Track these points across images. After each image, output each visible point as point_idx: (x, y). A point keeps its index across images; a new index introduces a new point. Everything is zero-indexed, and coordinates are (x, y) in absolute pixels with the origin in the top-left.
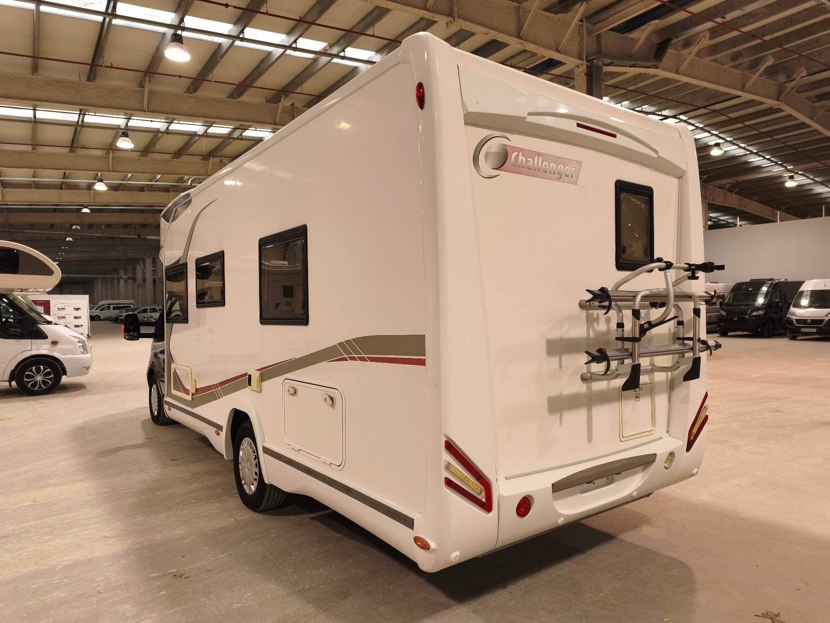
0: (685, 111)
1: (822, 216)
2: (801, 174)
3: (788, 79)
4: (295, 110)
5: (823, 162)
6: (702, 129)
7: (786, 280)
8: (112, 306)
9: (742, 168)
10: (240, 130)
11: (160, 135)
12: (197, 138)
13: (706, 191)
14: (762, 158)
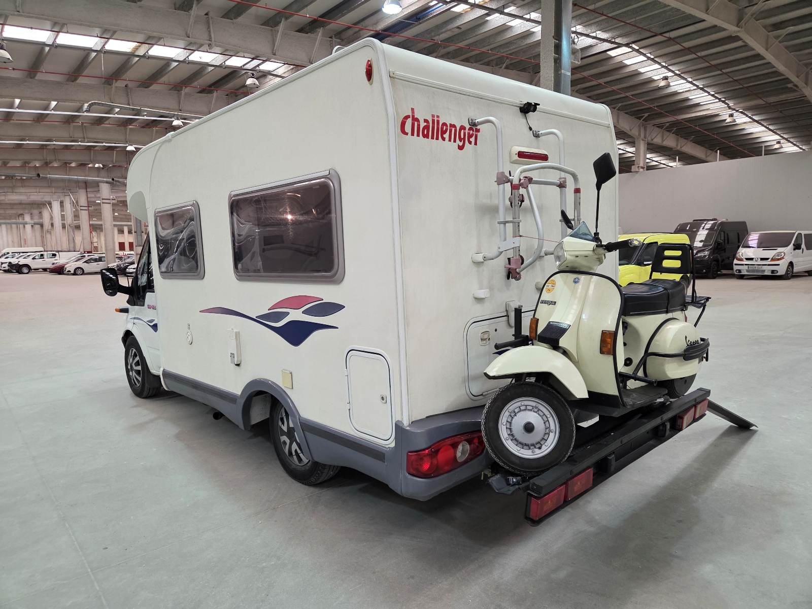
1: (762, 155)
2: (741, 112)
5: (765, 99)
6: (653, 60)
9: (683, 105)
10: (147, 45)
11: (47, 49)
12: (94, 54)
13: (645, 130)
14: (707, 94)
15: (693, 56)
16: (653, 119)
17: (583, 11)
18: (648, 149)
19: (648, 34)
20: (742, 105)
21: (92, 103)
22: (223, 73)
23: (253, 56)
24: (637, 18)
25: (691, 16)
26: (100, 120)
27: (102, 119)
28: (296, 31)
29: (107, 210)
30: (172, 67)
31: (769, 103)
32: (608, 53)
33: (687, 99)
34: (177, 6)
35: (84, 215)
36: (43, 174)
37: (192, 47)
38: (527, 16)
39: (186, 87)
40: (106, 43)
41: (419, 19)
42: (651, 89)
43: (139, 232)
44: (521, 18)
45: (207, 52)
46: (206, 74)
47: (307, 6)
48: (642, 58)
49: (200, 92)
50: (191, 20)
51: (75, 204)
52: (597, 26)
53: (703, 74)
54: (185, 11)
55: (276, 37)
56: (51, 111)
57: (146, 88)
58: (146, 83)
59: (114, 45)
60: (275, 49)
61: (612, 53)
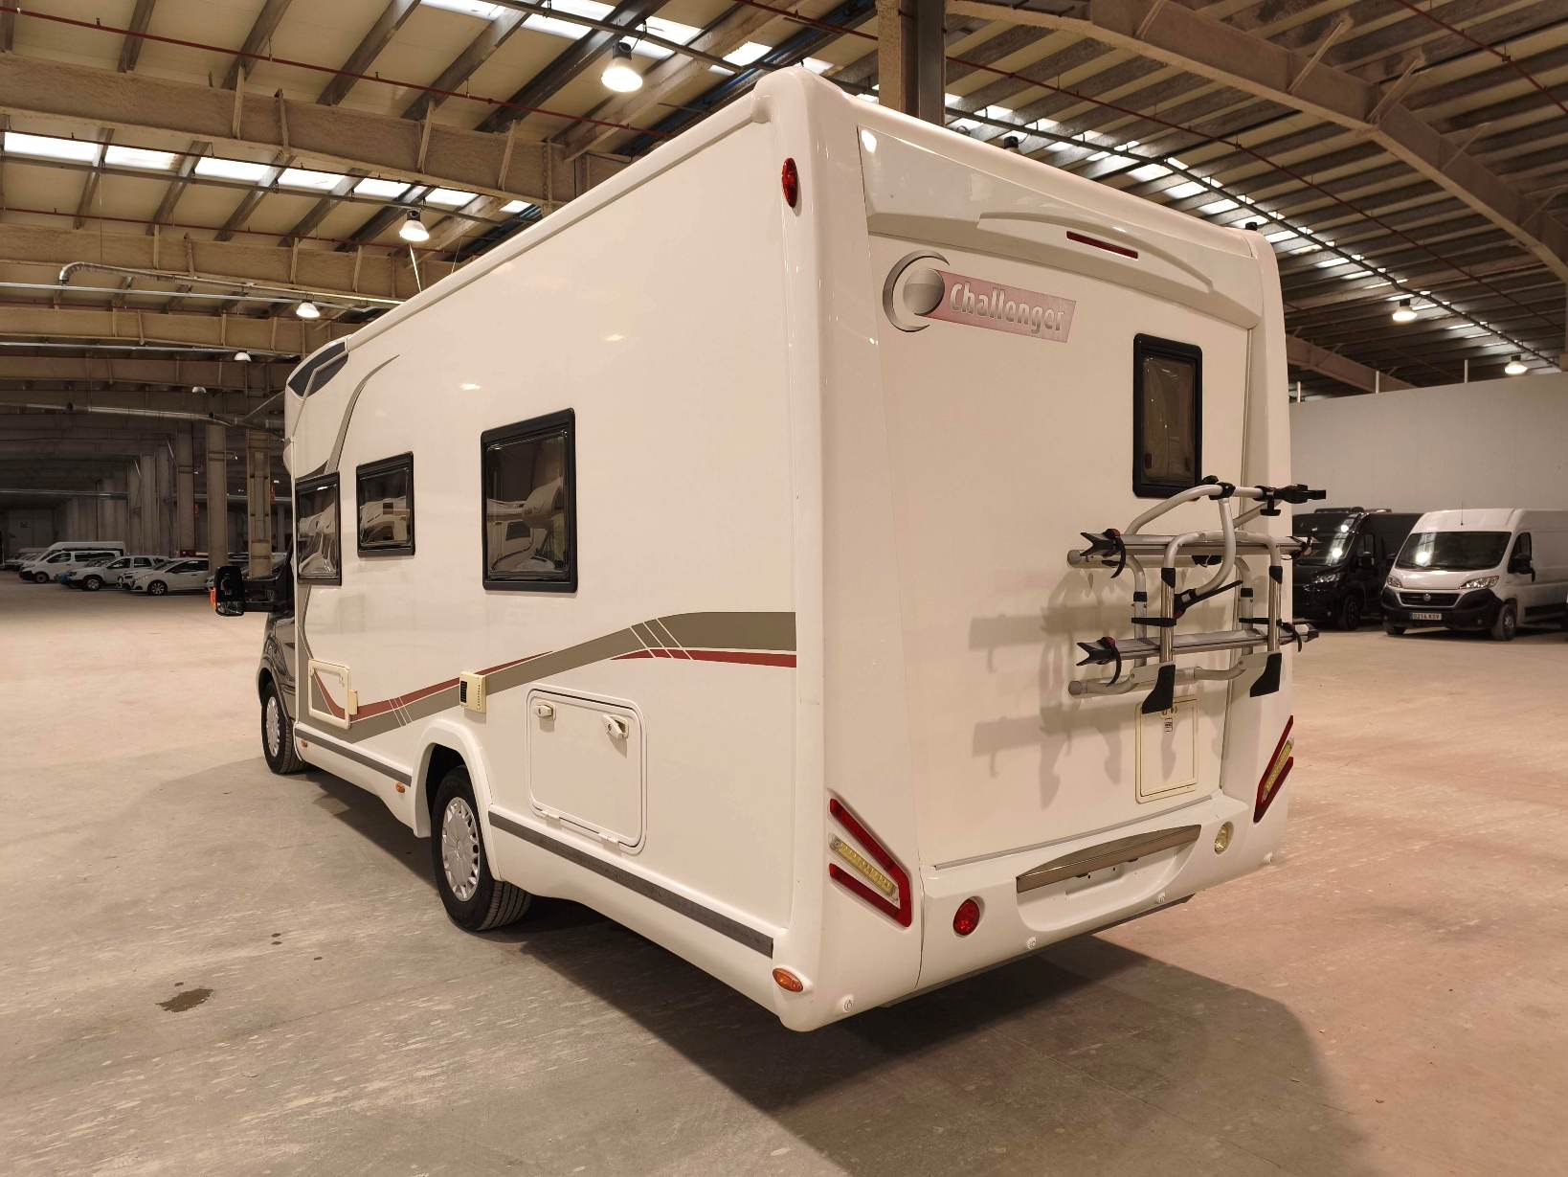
0: (1181, 146)
1: (1460, 380)
2: (1426, 297)
3: (1388, 74)
4: (283, 108)
5: (1466, 269)
6: (1219, 190)
7: (1389, 510)
8: (73, 553)
9: (1311, 280)
12: (94, 174)
15: (1299, 183)
21: (74, 266)
22: (367, 209)
28: (475, 129)
29: (216, 472)
30: (257, 200)
31: (1478, 279)
32: (1131, 173)
33: (1316, 269)
34: (221, 82)
35: (186, 482)
36: (78, 405)
39: (300, 240)
40: (105, 152)
48: (1197, 187)
49: (337, 249)
50: (237, 105)
51: (174, 462)
52: (1085, 122)
53: (1329, 220)
54: (228, 89)
55: (421, 137)
57: (226, 241)
58: (225, 232)
59: (126, 157)
61: (1140, 175)
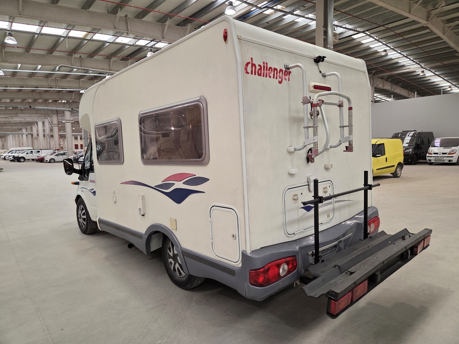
1: (441, 94)
2: (429, 70)
3: (434, 8)
6: (378, 40)
9: (395, 66)
10: (92, 33)
11: (36, 36)
12: (62, 39)
13: (373, 80)
14: (409, 60)
15: (401, 38)
16: (378, 74)
17: (339, 12)
18: (375, 91)
19: (375, 26)
20: (429, 66)
21: (61, 66)
22: (135, 49)
23: (152, 39)
24: (369, 17)
25: (400, 15)
26: (65, 76)
27: (67, 75)
28: (176, 25)
29: (68, 126)
30: (106, 46)
31: (444, 65)
32: (352, 36)
33: (397, 63)
34: (109, 12)
35: (56, 129)
36: (33, 106)
37: (117, 34)
38: (307, 16)
39: (114, 57)
40: (69, 32)
41: (245, 18)
42: (377, 57)
43: (86, 139)
44: (303, 17)
45: (126, 37)
46: (125, 50)
47: (182, 11)
48: (372, 39)
49: (122, 60)
50: (117, 19)
51: (51, 123)
52: (346, 22)
53: (406, 48)
54: (114, 14)
55: (165, 28)
56: (38, 71)
57: (91, 58)
58: (91, 55)
59: (74, 33)
60: (164, 35)
61: (354, 37)
